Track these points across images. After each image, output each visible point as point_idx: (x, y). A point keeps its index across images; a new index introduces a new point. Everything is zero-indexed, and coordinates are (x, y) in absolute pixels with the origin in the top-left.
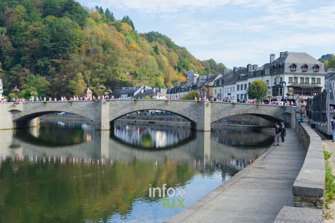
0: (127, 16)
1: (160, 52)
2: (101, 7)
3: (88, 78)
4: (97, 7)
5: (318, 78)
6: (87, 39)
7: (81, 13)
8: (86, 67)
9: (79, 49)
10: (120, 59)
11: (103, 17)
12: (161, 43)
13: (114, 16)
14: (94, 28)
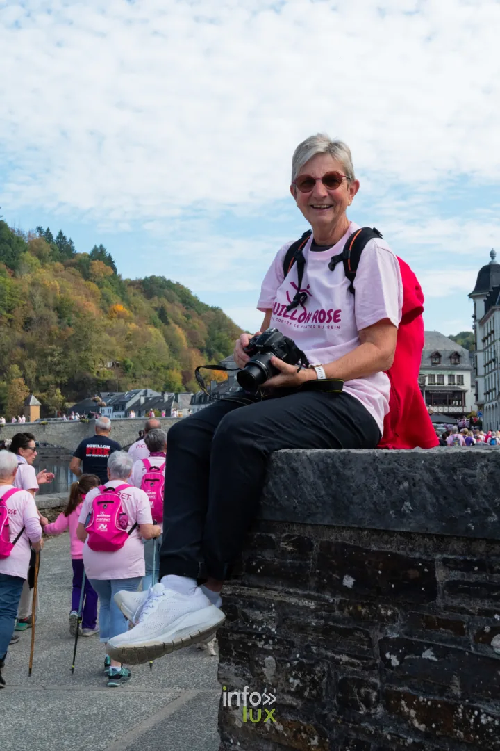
0: (101, 246)
1: (170, 320)
2: (48, 230)
3: (31, 375)
4: (40, 229)
5: (459, 376)
6: (24, 296)
7: (10, 242)
8: (26, 353)
9: (10, 316)
10: (95, 336)
11: (53, 249)
12: (171, 301)
13: (74, 245)
14: (38, 274)
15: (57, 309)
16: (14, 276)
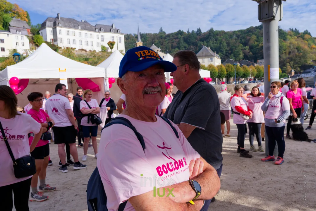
15: (297, 48)
16: (285, 42)
